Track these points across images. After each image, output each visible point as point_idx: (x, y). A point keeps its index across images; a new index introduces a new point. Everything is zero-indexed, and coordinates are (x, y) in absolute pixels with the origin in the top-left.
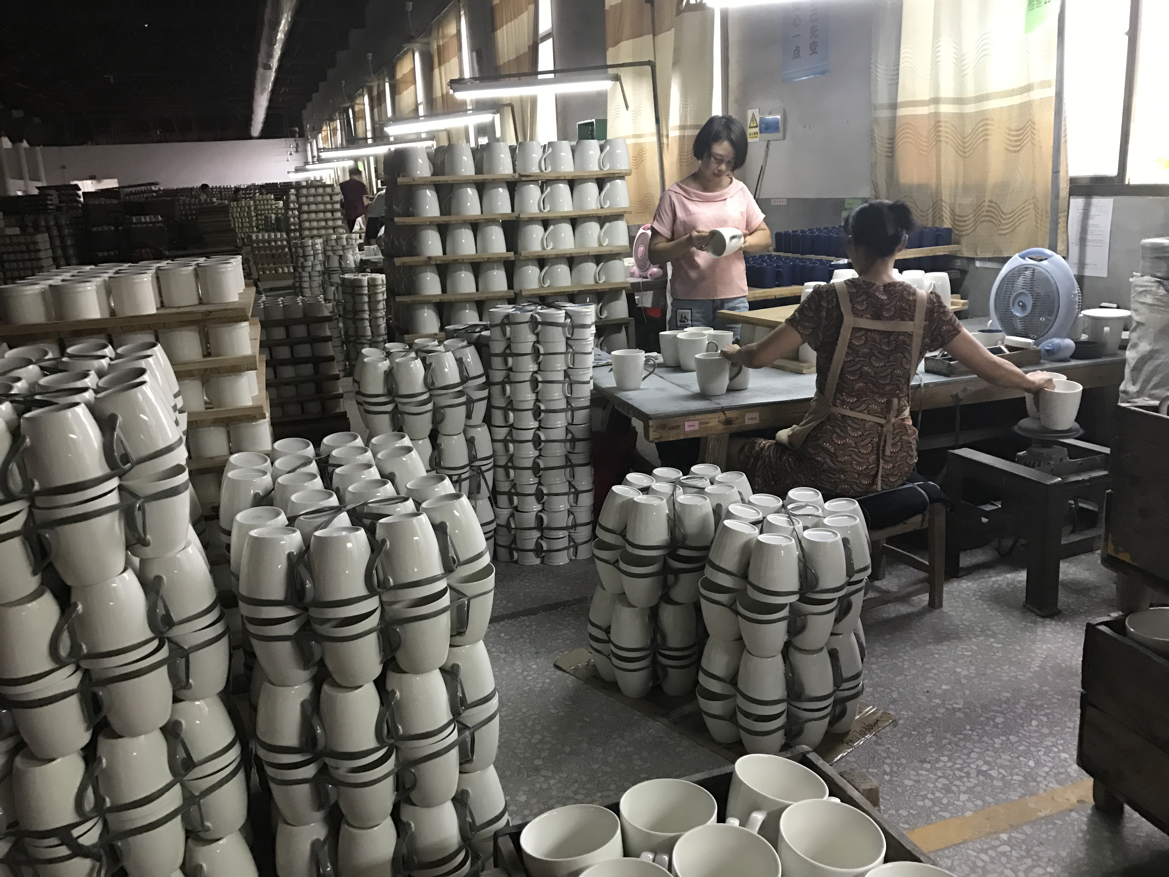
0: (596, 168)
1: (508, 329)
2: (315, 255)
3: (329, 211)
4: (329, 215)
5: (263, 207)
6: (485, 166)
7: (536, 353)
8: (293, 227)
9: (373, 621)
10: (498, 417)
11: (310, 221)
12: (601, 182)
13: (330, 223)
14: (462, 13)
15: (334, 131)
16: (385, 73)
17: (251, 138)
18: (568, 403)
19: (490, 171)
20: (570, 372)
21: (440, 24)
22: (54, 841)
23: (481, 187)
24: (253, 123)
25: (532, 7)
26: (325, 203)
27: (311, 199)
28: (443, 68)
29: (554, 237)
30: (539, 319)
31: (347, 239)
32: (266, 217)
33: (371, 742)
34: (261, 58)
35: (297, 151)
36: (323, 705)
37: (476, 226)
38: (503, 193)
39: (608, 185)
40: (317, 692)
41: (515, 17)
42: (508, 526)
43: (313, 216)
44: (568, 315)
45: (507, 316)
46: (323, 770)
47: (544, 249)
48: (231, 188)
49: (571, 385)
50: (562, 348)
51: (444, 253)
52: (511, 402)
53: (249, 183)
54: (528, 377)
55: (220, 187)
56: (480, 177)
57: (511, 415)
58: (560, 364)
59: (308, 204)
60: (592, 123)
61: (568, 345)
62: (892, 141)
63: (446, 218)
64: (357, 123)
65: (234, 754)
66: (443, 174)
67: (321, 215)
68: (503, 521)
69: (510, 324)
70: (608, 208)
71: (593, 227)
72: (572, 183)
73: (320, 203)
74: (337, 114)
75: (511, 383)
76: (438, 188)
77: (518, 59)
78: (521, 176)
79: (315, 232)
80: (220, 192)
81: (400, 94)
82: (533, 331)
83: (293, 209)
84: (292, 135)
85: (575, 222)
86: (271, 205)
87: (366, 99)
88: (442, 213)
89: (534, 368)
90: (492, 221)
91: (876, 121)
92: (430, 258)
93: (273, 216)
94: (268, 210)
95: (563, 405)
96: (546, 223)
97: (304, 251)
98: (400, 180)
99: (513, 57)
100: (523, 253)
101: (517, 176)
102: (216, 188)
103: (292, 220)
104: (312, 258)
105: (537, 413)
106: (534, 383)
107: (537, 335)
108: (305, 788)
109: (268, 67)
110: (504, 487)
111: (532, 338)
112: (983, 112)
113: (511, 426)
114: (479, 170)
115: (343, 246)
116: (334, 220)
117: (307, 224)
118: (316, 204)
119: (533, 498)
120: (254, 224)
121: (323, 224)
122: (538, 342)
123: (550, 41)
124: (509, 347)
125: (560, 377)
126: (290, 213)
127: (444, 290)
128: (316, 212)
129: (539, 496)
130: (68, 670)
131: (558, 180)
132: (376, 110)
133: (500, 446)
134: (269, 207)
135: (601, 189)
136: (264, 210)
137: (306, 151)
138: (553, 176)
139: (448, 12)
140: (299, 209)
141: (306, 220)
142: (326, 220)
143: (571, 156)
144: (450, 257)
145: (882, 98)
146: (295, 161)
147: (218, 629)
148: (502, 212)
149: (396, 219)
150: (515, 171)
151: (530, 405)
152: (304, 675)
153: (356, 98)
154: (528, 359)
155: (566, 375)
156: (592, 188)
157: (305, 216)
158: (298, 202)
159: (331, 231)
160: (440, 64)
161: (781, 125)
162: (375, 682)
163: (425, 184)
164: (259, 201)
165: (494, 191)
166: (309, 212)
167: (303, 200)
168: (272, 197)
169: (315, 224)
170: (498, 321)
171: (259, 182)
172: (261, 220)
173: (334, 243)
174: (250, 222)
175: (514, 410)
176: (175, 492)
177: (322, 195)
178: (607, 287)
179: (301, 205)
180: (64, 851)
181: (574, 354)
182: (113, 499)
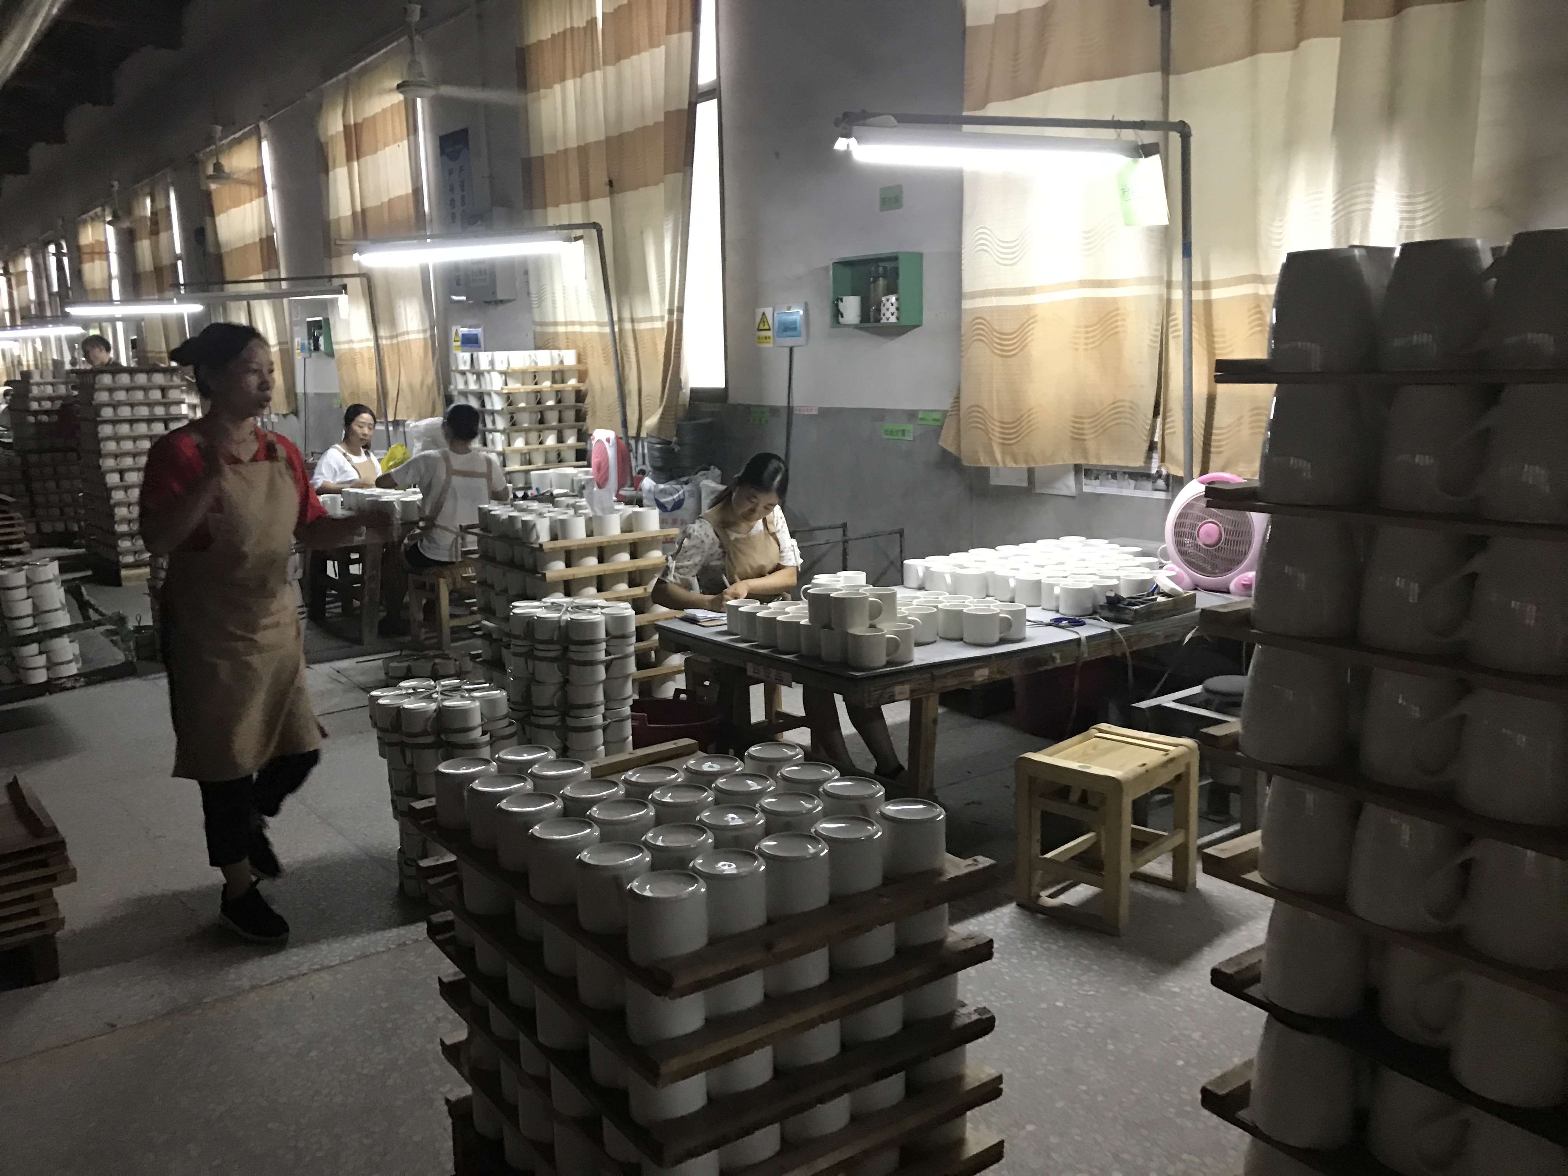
11: (118, 439)
26: (151, 405)
27: (121, 396)
43: (125, 429)
59: (115, 406)
117: (111, 446)
118: (132, 406)
128: (131, 422)
141: (109, 438)
166: (114, 422)
177: (145, 389)
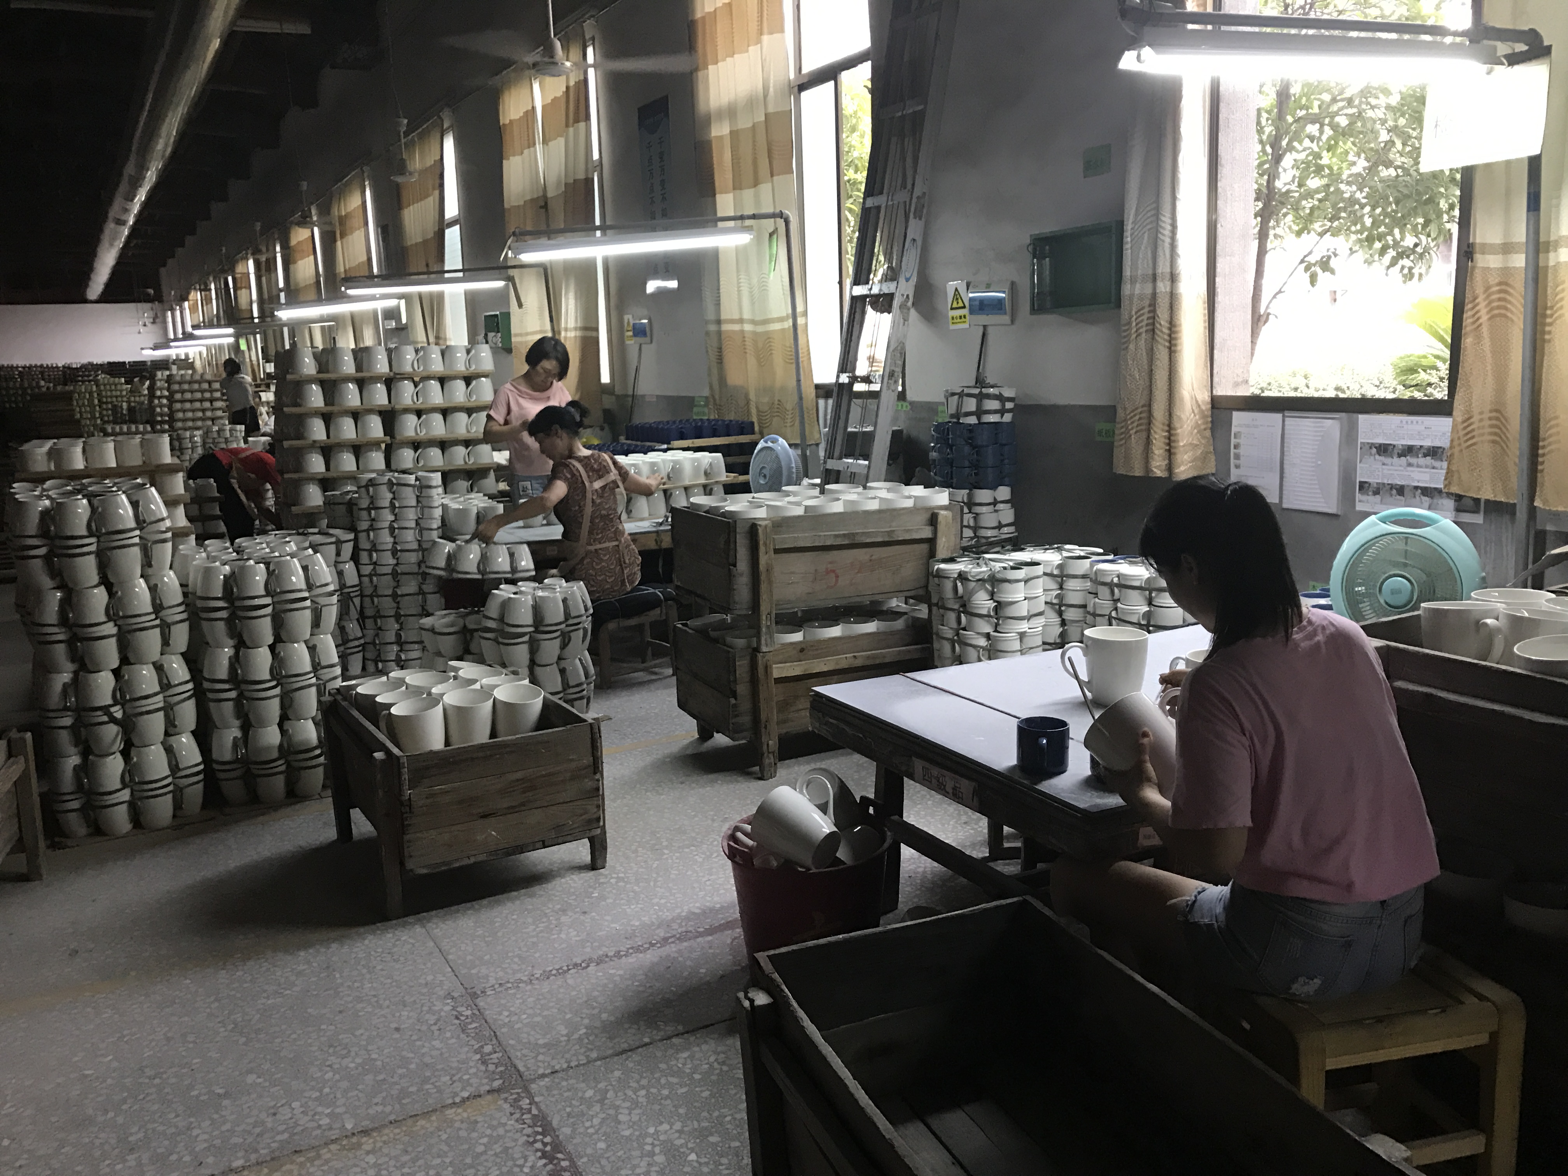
0: (463, 369)
1: (371, 489)
2: (193, 449)
3: (206, 400)
4: (207, 405)
5: (109, 393)
6: (365, 367)
7: (392, 506)
8: (159, 419)
9: (269, 610)
10: (364, 557)
11: (184, 411)
12: (468, 380)
13: (209, 414)
14: (367, 183)
15: (207, 300)
16: (276, 236)
17: (86, 301)
18: (420, 545)
19: (368, 371)
20: (420, 521)
21: (342, 193)
22: (99, 713)
23: (361, 383)
24: (90, 283)
25: (437, 192)
26: (203, 391)
27: (186, 386)
28: (345, 240)
29: (427, 425)
30: (394, 481)
31: (230, 430)
32: (115, 407)
33: (267, 676)
34: (114, 211)
35: (154, 322)
36: (241, 659)
37: (356, 415)
38: (380, 387)
39: (474, 383)
40: (237, 653)
41: (421, 200)
42: (374, 643)
43: (188, 405)
44: (417, 479)
45: (371, 480)
46: (241, 695)
47: (417, 434)
48: (57, 367)
49: (421, 531)
50: (414, 503)
51: (328, 437)
52: (374, 545)
53: (85, 361)
54: (387, 524)
55: (41, 366)
56: (359, 375)
57: (375, 555)
58: (411, 515)
59: (183, 392)
60: (496, 316)
61: (418, 502)
62: (720, 349)
63: (329, 408)
64: (239, 292)
65: (190, 686)
66: (328, 372)
67: (197, 405)
68: (368, 639)
69: (373, 485)
70: (474, 401)
71: (462, 417)
72: (442, 381)
73: (196, 391)
74: (211, 279)
75: (374, 530)
76: (322, 383)
77: (425, 242)
78: (396, 374)
79: (190, 424)
80: (42, 373)
81: (295, 262)
82: (390, 491)
83: (160, 398)
84: (148, 299)
85: (445, 412)
86: (121, 391)
87: (251, 263)
88: (326, 404)
89: (392, 518)
90: (370, 411)
91: (707, 333)
92: (314, 441)
93: (125, 405)
94: (117, 397)
95: (415, 546)
96: (419, 413)
97: (180, 444)
98: (289, 377)
99: (420, 240)
100: (398, 437)
101: (392, 374)
102: (36, 366)
103: (158, 410)
104: (190, 451)
105: (394, 552)
106: (392, 529)
107: (394, 493)
108: (230, 704)
109: (121, 222)
110: (369, 612)
111: (390, 496)
112: (767, 332)
113: (375, 563)
114: (359, 368)
115: (226, 439)
116: (213, 410)
117: (180, 415)
118: (192, 392)
119: (392, 620)
120: (97, 415)
121: (200, 414)
122: (394, 498)
123: (457, 227)
124: (372, 503)
125: (413, 524)
126: (156, 401)
127: (328, 468)
128: (191, 401)
129: (398, 617)
130: (111, 624)
131: (429, 378)
132: (264, 279)
133: (366, 580)
134: (118, 393)
135: (468, 384)
136: (111, 397)
137: (165, 322)
138: (425, 374)
139: (350, 181)
140: (170, 399)
141: (178, 411)
142: (204, 410)
143: (440, 358)
144: (333, 440)
145: (711, 316)
146: (150, 335)
147: (184, 616)
148: (379, 403)
149: (285, 409)
150: (391, 370)
151: (390, 546)
152: (231, 642)
153: (237, 262)
154: (387, 511)
155: (417, 524)
156: (460, 384)
157: (178, 406)
158: (168, 389)
159: (210, 423)
160: (342, 237)
161: (648, 330)
162: (269, 646)
163: (311, 380)
164: (105, 385)
165: (373, 386)
166: (182, 401)
167: (176, 387)
168: (123, 380)
169: (190, 415)
170: (363, 483)
171: (98, 360)
172: (107, 410)
173: (215, 435)
174: (92, 413)
175: (376, 551)
176: (164, 541)
177: (199, 382)
178: (474, 467)
179: (172, 393)
180: (105, 718)
181: (423, 508)
182: (137, 540)
